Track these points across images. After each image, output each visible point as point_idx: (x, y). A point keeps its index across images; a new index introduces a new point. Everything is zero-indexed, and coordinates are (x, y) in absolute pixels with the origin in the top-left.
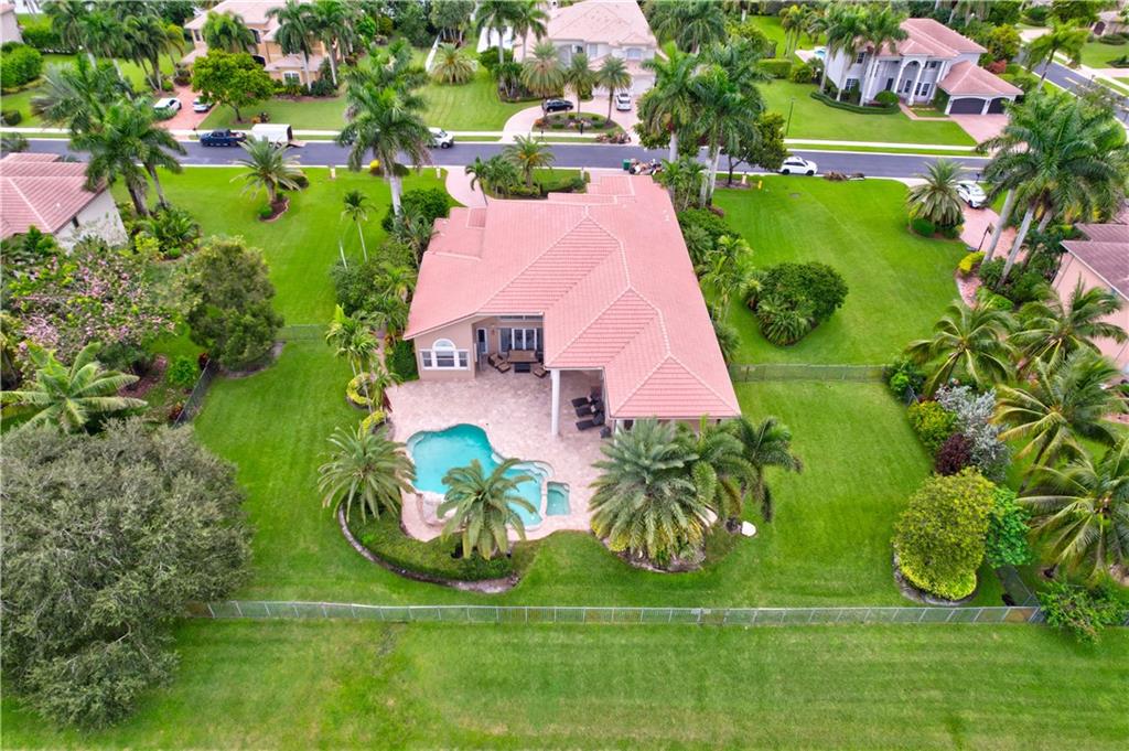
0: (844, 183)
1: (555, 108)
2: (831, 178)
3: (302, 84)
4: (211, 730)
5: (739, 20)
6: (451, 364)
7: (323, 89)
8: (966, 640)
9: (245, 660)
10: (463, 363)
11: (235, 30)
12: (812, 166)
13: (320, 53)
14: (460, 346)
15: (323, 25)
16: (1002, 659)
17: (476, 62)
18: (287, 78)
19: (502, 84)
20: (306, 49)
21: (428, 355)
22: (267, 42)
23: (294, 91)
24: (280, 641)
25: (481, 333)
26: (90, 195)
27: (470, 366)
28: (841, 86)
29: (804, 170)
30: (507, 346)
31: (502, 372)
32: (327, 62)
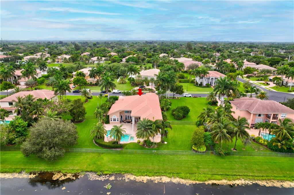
0: (197, 98)
1: (142, 87)
2: (194, 97)
3: (93, 83)
4: (68, 166)
5: (179, 72)
6: (116, 121)
7: (96, 84)
8: (202, 157)
9: (75, 157)
10: (118, 121)
11: (82, 74)
12: (190, 95)
13: (97, 78)
14: (117, 117)
15: (98, 73)
16: (208, 160)
17: (127, 80)
18: (90, 82)
19: (132, 83)
20: (94, 77)
21: (111, 118)
22: (87, 76)
23: (91, 85)
24: (81, 155)
25: (122, 116)
26: (55, 95)
27: (119, 121)
28: (199, 83)
29: (189, 96)
30: (126, 119)
31: (125, 123)
32: (98, 80)
